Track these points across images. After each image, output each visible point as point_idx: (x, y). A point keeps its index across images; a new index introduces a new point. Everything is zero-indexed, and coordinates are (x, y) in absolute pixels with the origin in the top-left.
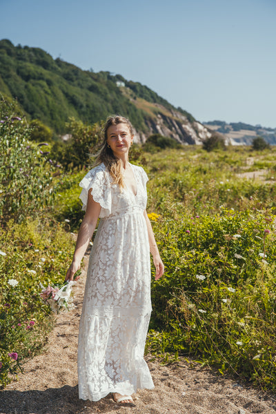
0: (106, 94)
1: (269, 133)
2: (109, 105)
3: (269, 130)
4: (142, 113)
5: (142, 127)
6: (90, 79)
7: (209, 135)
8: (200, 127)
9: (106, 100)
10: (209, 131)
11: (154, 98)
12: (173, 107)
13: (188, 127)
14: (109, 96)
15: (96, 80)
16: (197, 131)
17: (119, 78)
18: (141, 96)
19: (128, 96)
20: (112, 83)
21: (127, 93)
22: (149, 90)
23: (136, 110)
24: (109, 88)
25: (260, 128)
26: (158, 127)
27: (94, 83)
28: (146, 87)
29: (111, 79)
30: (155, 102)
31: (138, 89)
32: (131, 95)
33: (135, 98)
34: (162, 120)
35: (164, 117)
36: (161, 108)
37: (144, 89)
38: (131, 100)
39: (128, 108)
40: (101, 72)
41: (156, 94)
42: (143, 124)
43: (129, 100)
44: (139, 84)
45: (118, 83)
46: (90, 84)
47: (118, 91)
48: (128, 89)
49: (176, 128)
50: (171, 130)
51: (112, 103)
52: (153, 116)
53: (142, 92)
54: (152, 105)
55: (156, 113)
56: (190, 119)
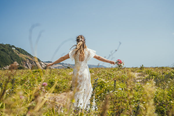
0: (8, 52)
1: (66, 65)
2: (9, 56)
3: (66, 64)
4: (21, 59)
5: (21, 63)
6: (2, 47)
7: (45, 66)
8: (42, 63)
9: (8, 54)
10: (45, 64)
11: (26, 53)
12: (33, 56)
13: (38, 63)
14: (9, 53)
15: (4, 47)
16: (41, 65)
17: (13, 46)
18: (21, 53)
19: (16, 53)
20: (10, 48)
21: (16, 52)
22: (24, 50)
23: (19, 57)
24: (9, 50)
25: (63, 64)
26: (27, 63)
27: (3, 48)
28: (23, 50)
29: (10, 47)
30: (26, 55)
31: (20, 50)
32: (18, 52)
33: (19, 53)
34: (29, 61)
35: (29, 60)
36: (28, 57)
37: (22, 50)
38: (18, 54)
39: (16, 56)
40: (6, 44)
41: (27, 52)
42: (22, 62)
43: (17, 54)
44: (21, 49)
45: (13, 48)
46: (2, 48)
47: (12, 51)
48: (17, 50)
49: (34, 64)
50: (32, 64)
51: (10, 55)
52: (25, 59)
53: (22, 51)
54: (25, 56)
55: (26, 58)
56: (39, 60)
